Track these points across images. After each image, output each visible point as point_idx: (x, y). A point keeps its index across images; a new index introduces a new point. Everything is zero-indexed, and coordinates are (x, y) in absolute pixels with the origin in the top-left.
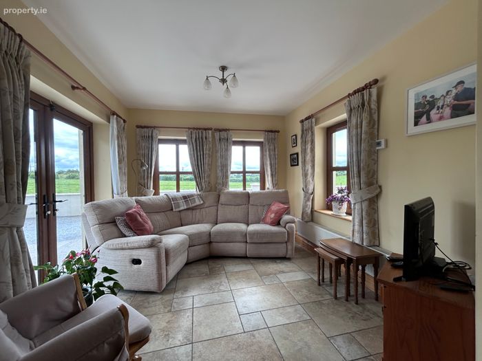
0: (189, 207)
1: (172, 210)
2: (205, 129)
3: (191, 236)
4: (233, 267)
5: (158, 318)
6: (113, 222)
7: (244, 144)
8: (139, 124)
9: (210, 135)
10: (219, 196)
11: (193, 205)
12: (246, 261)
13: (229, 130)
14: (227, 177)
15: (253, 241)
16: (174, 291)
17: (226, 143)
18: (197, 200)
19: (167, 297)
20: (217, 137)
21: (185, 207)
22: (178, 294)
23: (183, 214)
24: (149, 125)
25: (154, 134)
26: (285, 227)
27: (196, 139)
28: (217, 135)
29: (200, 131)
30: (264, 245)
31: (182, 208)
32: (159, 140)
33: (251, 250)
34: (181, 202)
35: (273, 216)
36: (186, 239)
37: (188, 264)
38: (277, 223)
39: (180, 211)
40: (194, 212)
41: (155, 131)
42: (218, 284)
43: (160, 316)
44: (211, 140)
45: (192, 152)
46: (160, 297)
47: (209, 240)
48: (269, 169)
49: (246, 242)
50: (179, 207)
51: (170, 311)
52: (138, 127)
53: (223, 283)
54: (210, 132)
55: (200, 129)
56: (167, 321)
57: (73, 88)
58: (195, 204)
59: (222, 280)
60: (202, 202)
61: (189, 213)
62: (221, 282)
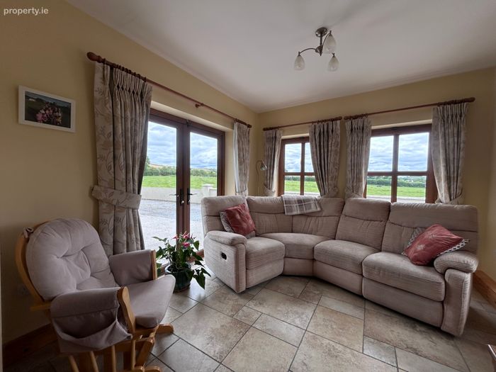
0: (303, 212)
1: (284, 213)
2: (333, 120)
3: (288, 246)
4: (332, 302)
5: (219, 316)
6: (218, 216)
7: (396, 131)
8: (265, 127)
9: (338, 127)
10: (344, 204)
11: (308, 211)
12: (359, 302)
13: (366, 115)
14: (359, 180)
15: (372, 277)
16: (251, 298)
17: (360, 135)
18: (313, 206)
19: (241, 301)
20: (348, 128)
21: (299, 212)
22: (252, 304)
23: (295, 219)
24: (274, 126)
25: (278, 135)
26: (443, 275)
27: (320, 134)
28: (348, 124)
29: (325, 124)
30: (392, 291)
31: (295, 213)
32: (283, 140)
33: (368, 289)
34: (295, 205)
35: (420, 247)
36: (280, 247)
37: (284, 275)
38: (427, 262)
39: (293, 216)
40: (309, 219)
41: (278, 132)
42: (297, 313)
43: (222, 316)
44: (339, 132)
45: (315, 150)
46: (237, 297)
47: (312, 255)
48: (442, 169)
49: (362, 275)
50: (292, 211)
51: (232, 316)
52: (265, 129)
53: (304, 316)
54: (338, 122)
55: (325, 121)
56: (223, 324)
57: (197, 106)
58: (310, 211)
59: (307, 311)
60: (319, 209)
61: (303, 219)
62: (303, 314)
